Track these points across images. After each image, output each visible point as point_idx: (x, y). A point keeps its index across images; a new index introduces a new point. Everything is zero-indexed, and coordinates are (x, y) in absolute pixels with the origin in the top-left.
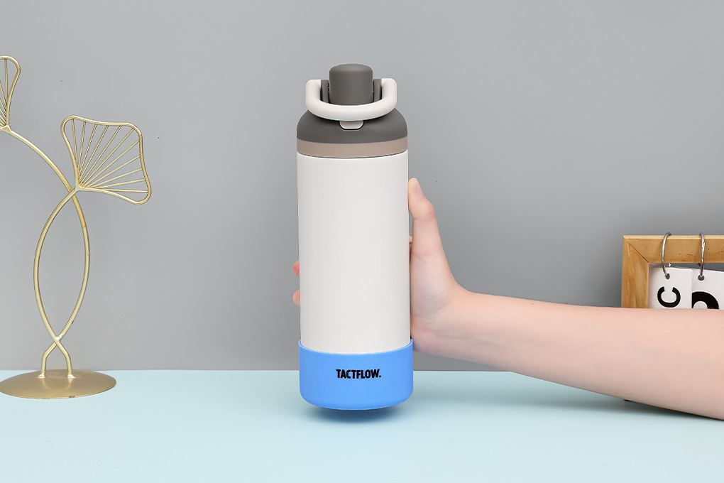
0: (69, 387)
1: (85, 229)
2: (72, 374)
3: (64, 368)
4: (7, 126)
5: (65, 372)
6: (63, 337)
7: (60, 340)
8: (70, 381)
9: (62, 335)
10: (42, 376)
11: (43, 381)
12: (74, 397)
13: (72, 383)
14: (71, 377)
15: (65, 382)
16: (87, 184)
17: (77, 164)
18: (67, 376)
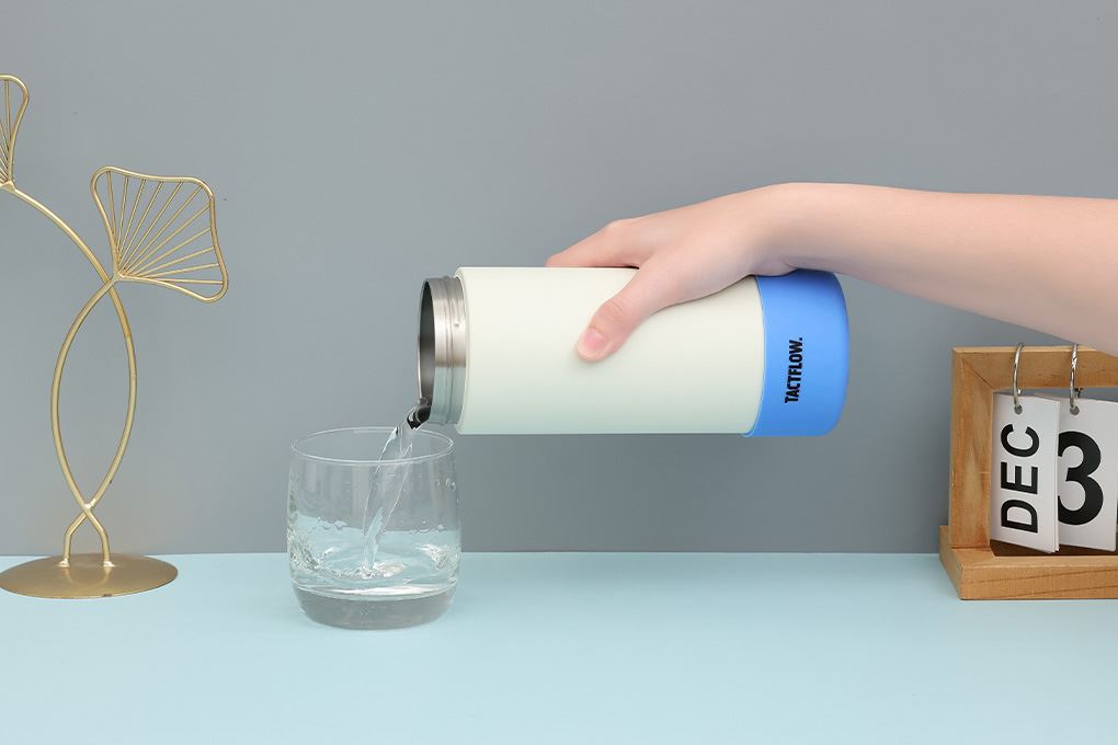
0: (106, 579)
1: (128, 339)
2: (111, 560)
3: (98, 551)
4: (10, 182)
5: (100, 558)
6: (96, 503)
7: (92, 509)
8: (108, 571)
9: (94, 501)
10: (65, 563)
11: (67, 573)
12: (110, 595)
13: (110, 574)
14: (108, 564)
15: (100, 572)
16: (132, 270)
17: (115, 240)
18: (103, 564)
